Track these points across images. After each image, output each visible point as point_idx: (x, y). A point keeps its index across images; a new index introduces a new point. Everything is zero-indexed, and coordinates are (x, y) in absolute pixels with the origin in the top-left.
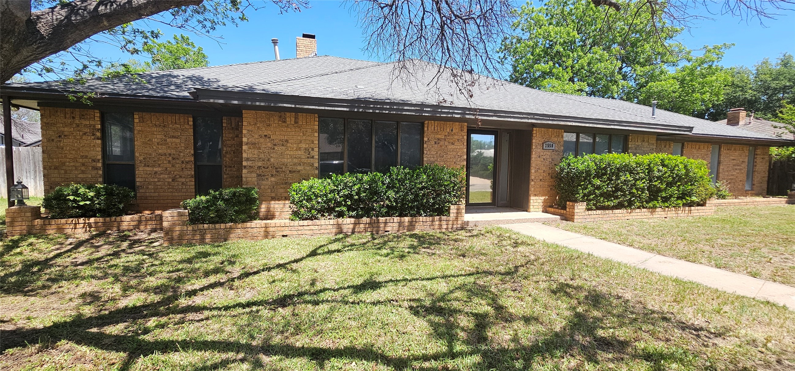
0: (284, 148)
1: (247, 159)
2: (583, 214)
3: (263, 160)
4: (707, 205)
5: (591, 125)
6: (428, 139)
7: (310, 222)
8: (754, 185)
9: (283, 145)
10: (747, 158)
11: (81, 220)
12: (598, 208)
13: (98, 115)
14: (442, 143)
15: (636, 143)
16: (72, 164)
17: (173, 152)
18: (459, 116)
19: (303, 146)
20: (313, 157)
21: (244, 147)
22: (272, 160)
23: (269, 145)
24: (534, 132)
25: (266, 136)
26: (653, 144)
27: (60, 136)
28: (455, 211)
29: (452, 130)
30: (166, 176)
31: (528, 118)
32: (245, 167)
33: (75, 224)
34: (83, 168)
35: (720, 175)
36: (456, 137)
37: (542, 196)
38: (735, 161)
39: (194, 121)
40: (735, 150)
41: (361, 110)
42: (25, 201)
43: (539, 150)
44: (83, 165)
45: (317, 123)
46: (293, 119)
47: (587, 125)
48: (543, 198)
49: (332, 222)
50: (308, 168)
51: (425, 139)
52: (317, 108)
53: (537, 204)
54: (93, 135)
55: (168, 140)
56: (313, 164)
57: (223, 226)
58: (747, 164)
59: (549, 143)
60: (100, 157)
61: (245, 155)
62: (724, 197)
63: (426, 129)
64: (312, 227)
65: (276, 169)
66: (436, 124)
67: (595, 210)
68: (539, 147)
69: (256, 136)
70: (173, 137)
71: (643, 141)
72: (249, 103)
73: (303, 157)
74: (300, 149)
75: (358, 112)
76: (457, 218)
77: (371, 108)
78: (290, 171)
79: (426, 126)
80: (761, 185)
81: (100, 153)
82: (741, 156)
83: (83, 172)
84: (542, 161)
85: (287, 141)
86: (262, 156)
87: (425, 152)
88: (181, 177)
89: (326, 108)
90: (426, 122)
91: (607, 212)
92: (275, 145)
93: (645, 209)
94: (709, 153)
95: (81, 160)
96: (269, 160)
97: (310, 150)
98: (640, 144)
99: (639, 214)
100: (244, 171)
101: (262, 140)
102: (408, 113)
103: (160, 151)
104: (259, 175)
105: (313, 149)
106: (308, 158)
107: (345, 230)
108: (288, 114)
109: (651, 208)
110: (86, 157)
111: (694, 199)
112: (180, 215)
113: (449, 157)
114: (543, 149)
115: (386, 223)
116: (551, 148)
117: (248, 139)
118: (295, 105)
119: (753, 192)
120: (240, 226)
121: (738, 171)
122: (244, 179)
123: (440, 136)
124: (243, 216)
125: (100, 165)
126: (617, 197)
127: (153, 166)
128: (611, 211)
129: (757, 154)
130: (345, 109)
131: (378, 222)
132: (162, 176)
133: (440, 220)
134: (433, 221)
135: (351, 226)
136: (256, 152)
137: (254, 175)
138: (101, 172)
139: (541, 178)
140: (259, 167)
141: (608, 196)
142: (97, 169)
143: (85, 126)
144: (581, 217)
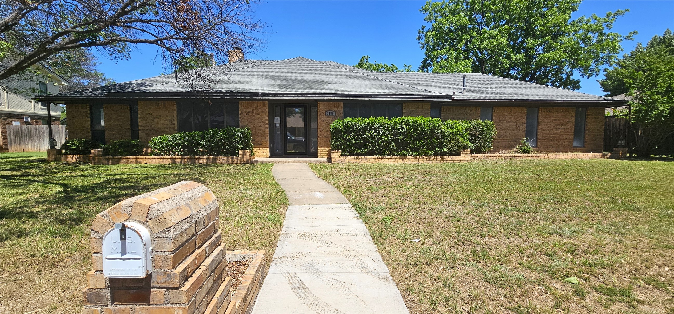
0: (159, 120)
1: (141, 126)
2: (339, 158)
3: (149, 126)
4: (462, 155)
5: (351, 99)
6: (242, 112)
7: (158, 157)
8: (585, 142)
9: (158, 118)
10: (574, 118)
11: (74, 155)
12: (351, 155)
13: (88, 106)
14: (251, 114)
15: (411, 109)
16: (79, 130)
17: (121, 123)
18: (249, 98)
19: (168, 118)
20: (174, 124)
21: (139, 120)
22: (153, 126)
23: (151, 118)
24: (318, 105)
25: (149, 113)
26: (427, 110)
27: (74, 118)
28: (242, 154)
29: (257, 106)
30: (118, 136)
31: (298, 97)
32: (140, 130)
33: (72, 157)
34: (83, 132)
35: (539, 134)
36: (260, 110)
37: (327, 147)
38: (557, 121)
39: (130, 107)
40: (557, 111)
41: (188, 97)
42: (55, 146)
43: (322, 117)
44: (83, 131)
45: (175, 106)
46: (163, 104)
47: (348, 99)
48: (328, 149)
49: (169, 157)
50: (171, 130)
51: (240, 112)
52: (165, 98)
53: (323, 153)
54: (87, 116)
55: (119, 118)
56: (174, 128)
57: (117, 157)
58: (574, 123)
59: (330, 112)
60: (89, 127)
61: (139, 124)
62: (528, 152)
63: (240, 106)
64: (160, 160)
65: (155, 130)
66: (246, 103)
67: (349, 156)
68: (322, 114)
69: (145, 114)
70: (121, 116)
71: (418, 107)
72: (131, 98)
73: (169, 124)
74: (167, 120)
75: (187, 99)
76: (243, 157)
77: (194, 96)
78: (162, 132)
79: (240, 104)
80: (595, 142)
81: (90, 125)
82: (565, 116)
83: (83, 134)
84: (325, 124)
85: (160, 116)
86: (148, 124)
87: (240, 120)
88: (125, 136)
89: (170, 98)
90: (240, 102)
91: (360, 157)
92: (154, 118)
93: (396, 157)
94: (524, 115)
95: (82, 128)
96: (151, 126)
97: (172, 120)
98: (414, 109)
99: (389, 160)
100: (140, 132)
101: (147, 116)
102: (216, 98)
103: (115, 123)
104: (147, 134)
105: (174, 120)
106: (171, 124)
107: (177, 162)
108: (160, 102)
109: (401, 156)
110: (84, 127)
111: (445, 150)
112: (99, 151)
113: (256, 122)
114: (325, 116)
115: (199, 159)
116: (332, 115)
117: (141, 116)
118: (154, 97)
119: (584, 149)
120: (124, 158)
121: (563, 130)
122: (140, 136)
123: (249, 110)
124: (126, 153)
125: (90, 130)
126: (366, 147)
127: (113, 131)
128: (363, 157)
129: (587, 115)
130: (180, 98)
131: (195, 158)
132: (116, 136)
133: (233, 159)
134: (228, 159)
135: (180, 160)
136: (145, 122)
137: (145, 134)
138: (90, 134)
139: (325, 135)
140: (147, 130)
141: (359, 146)
142: (88, 132)
143: (83, 112)
144: (337, 160)
